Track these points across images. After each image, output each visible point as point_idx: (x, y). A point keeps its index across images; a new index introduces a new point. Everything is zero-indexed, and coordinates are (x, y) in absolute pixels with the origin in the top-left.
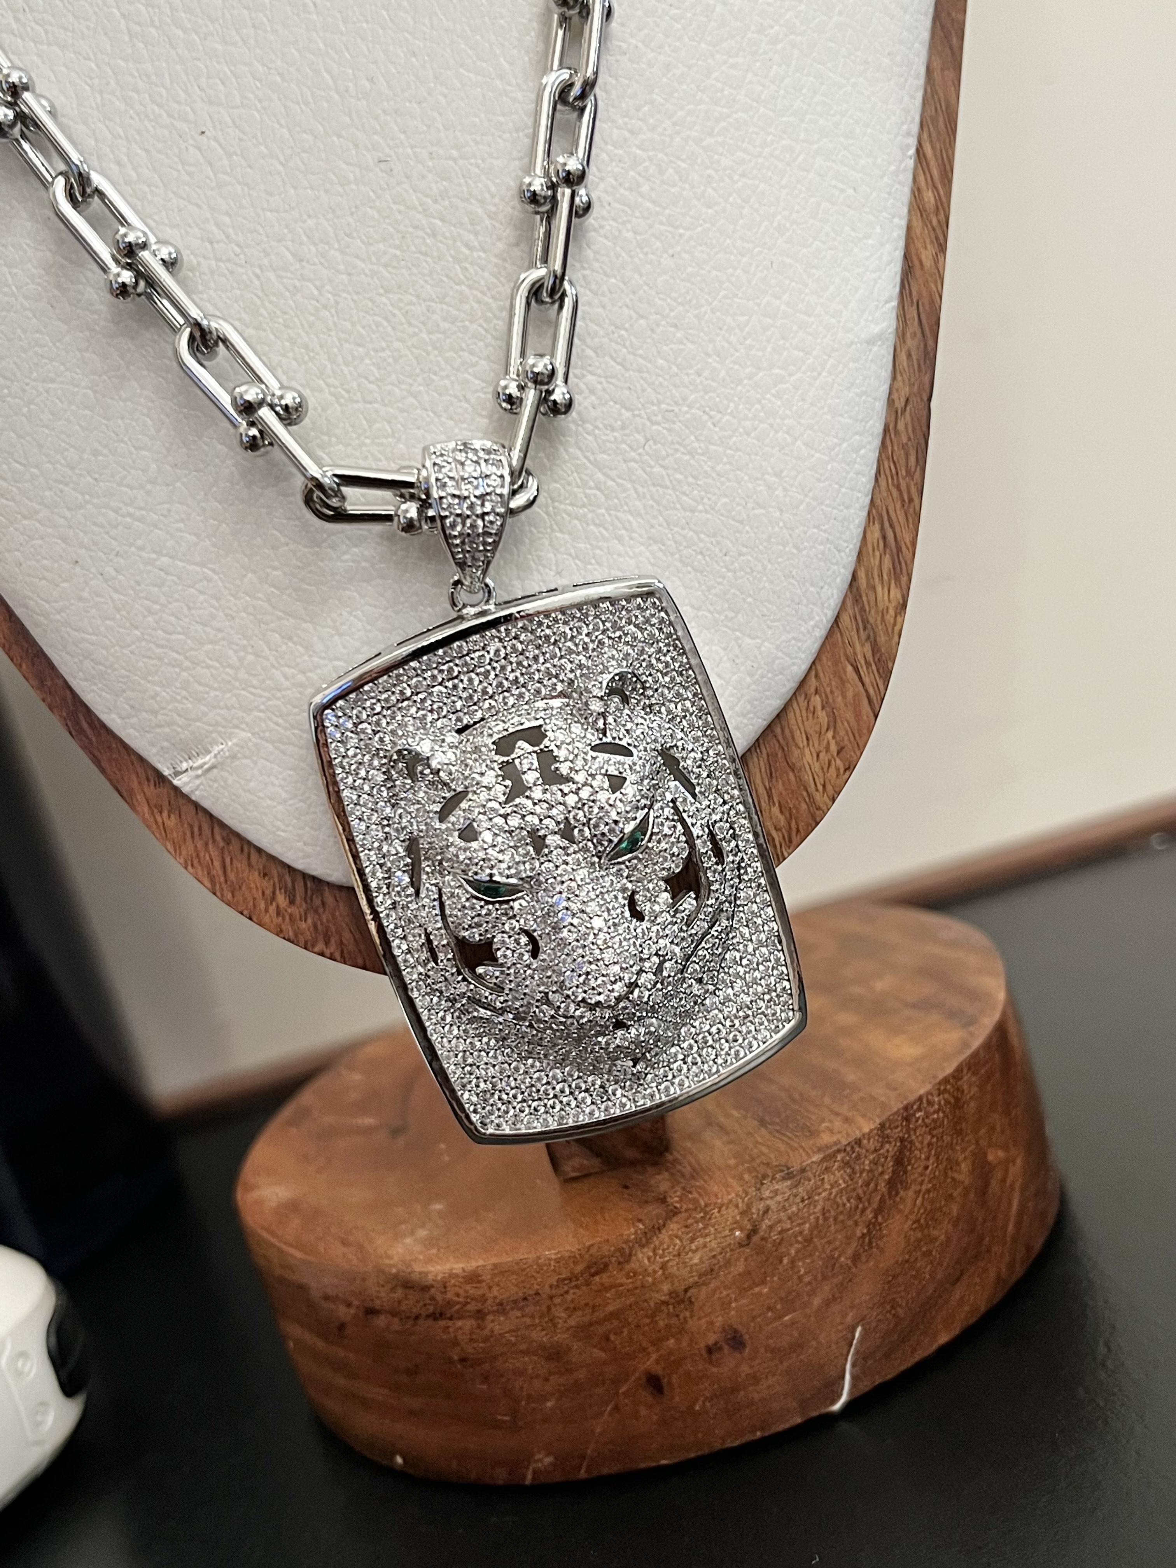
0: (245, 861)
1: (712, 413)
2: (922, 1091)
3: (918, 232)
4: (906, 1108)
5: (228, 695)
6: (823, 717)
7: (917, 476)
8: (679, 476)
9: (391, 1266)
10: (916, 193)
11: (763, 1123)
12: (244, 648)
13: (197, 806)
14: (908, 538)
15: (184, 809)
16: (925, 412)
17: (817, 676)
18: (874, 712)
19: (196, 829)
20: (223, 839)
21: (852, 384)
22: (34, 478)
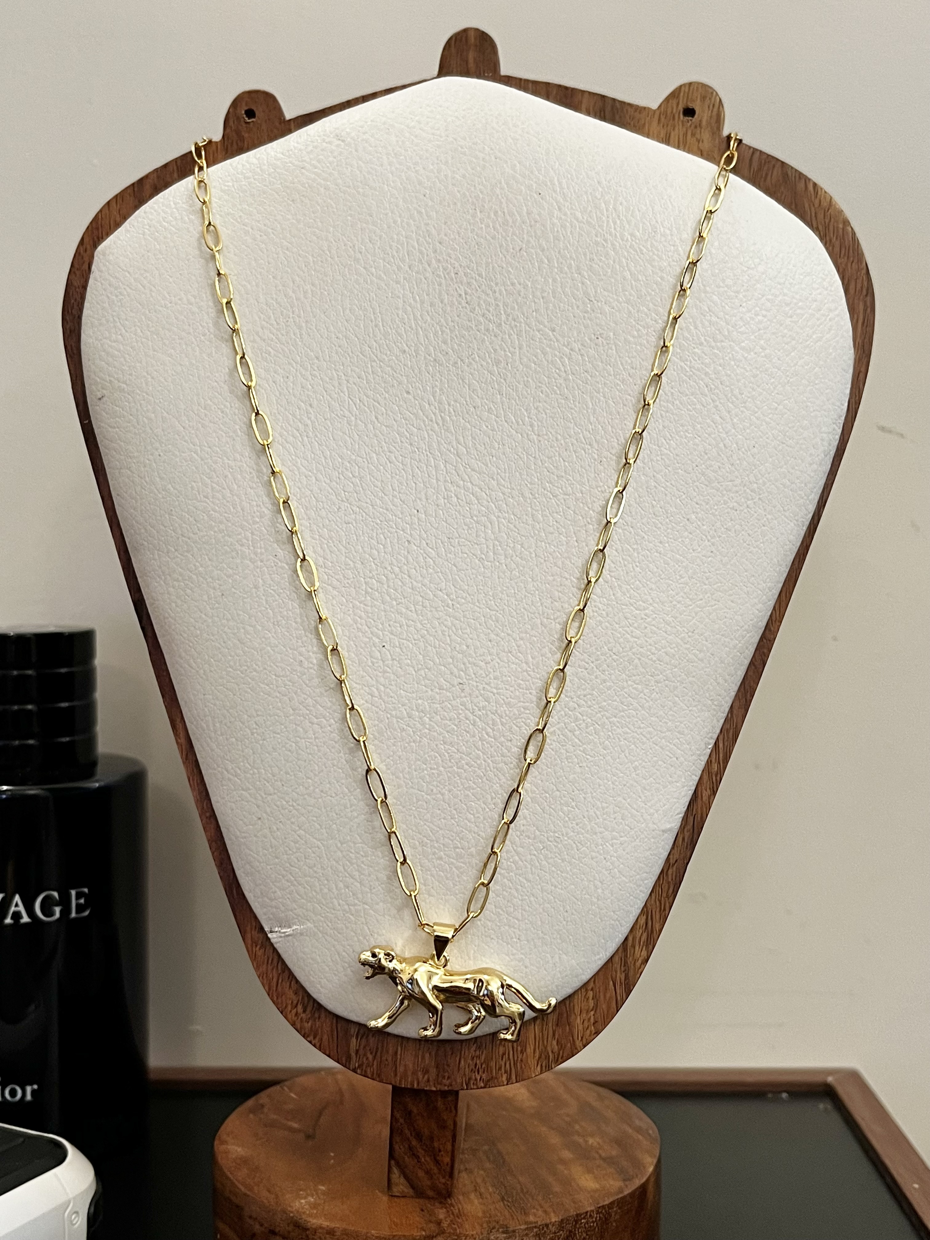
0: (288, 984)
1: (579, 845)
2: (589, 1209)
3: (704, 782)
4: (577, 1215)
5: (309, 904)
6: (591, 1003)
7: (671, 899)
8: (553, 868)
9: (292, 1212)
10: (709, 763)
11: (503, 1199)
12: (324, 885)
13: (275, 950)
14: (657, 927)
15: (268, 948)
16: (683, 869)
17: (594, 982)
18: (617, 1007)
19: (270, 959)
20: (282, 968)
21: (650, 849)
22: (254, 773)
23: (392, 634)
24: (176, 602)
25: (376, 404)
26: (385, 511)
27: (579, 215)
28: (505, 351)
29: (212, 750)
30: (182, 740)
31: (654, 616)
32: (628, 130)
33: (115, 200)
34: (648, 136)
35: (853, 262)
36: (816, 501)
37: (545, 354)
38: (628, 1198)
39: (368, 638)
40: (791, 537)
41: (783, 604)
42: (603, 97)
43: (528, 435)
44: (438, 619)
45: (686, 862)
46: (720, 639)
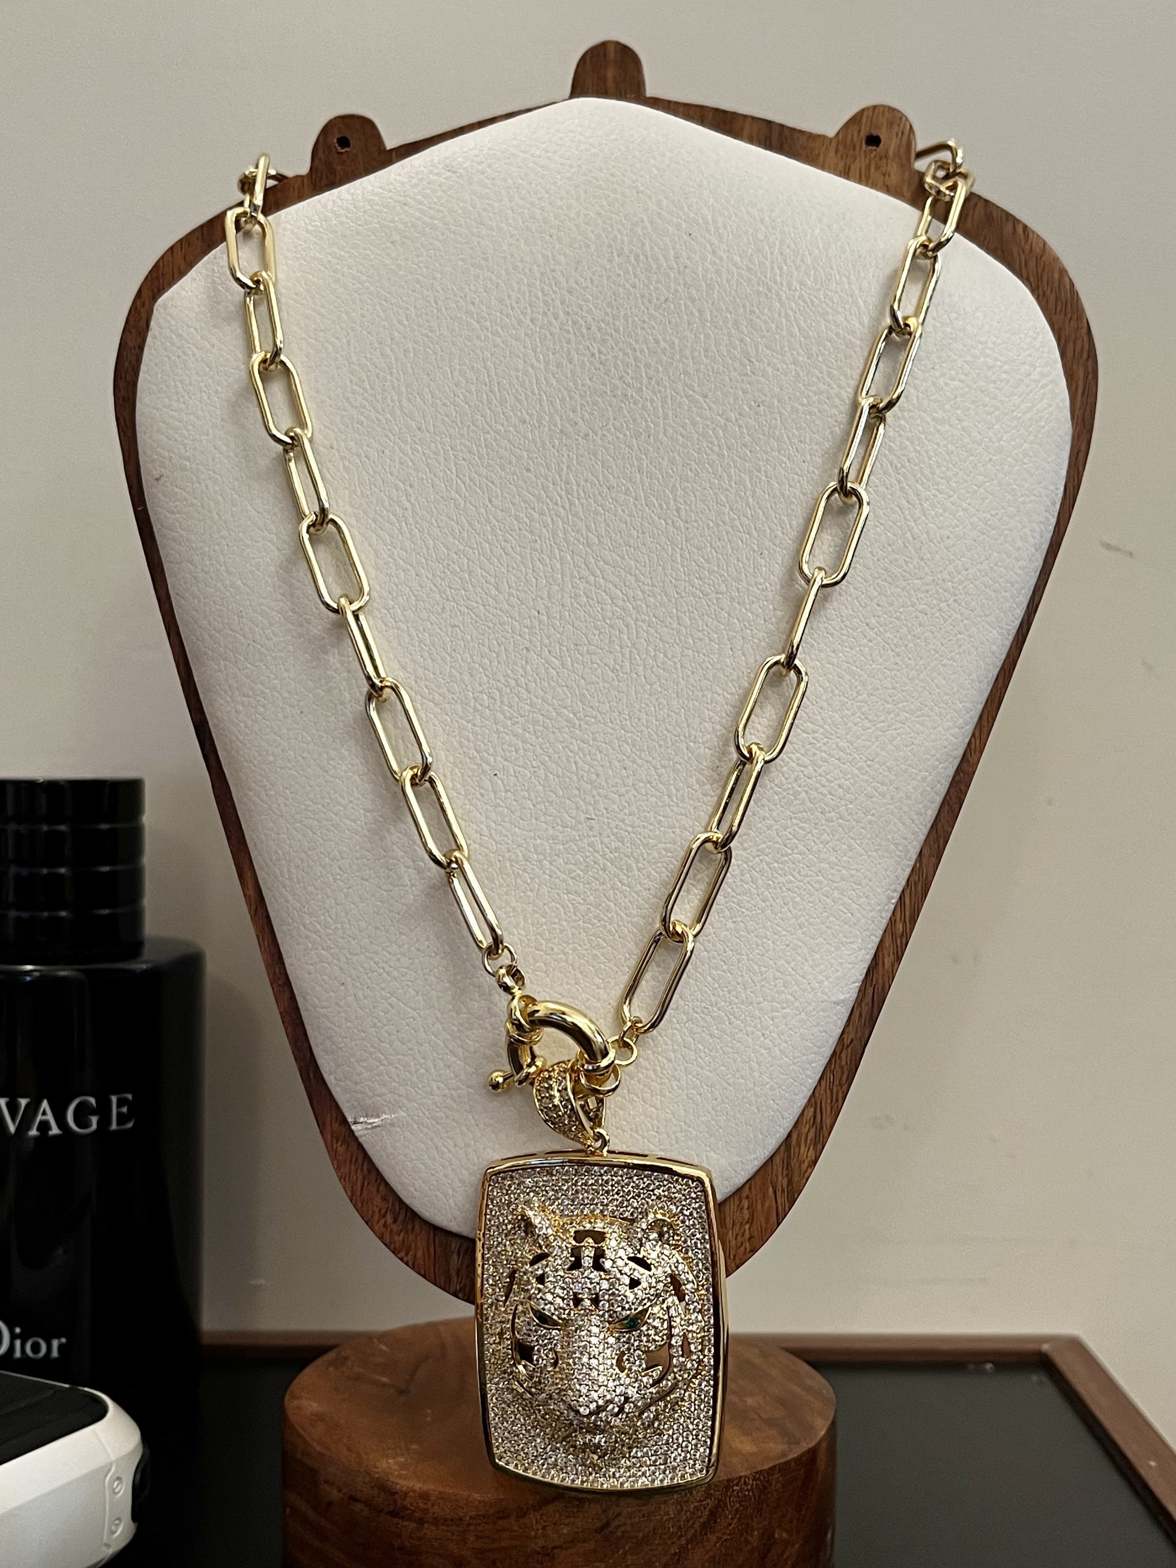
0: (376, 1187)
1: (731, 1017)
3: (887, 945)
4: (728, 1481)
5: (401, 1088)
6: (746, 1214)
7: (845, 1087)
8: (700, 1046)
9: (377, 1473)
10: (892, 922)
12: (421, 1065)
13: (360, 1146)
14: (828, 1122)
15: (352, 1144)
16: (860, 1052)
17: (750, 1188)
18: (777, 1221)
19: (354, 1157)
20: (368, 1170)
21: (818, 1024)
22: (336, 928)
23: (506, 760)
24: (245, 722)
25: (490, 484)
26: (499, 612)
27: (737, 259)
28: (646, 421)
29: (287, 901)
30: (251, 892)
31: (825, 740)
32: (797, 160)
33: (179, 244)
34: (823, 168)
35: (1071, 319)
36: (1025, 605)
37: (694, 424)
38: (793, 1464)
39: (477, 764)
40: (994, 648)
41: (985, 730)
42: (769, 123)
43: (673, 522)
44: (561, 742)
45: (863, 1043)
46: (906, 769)
